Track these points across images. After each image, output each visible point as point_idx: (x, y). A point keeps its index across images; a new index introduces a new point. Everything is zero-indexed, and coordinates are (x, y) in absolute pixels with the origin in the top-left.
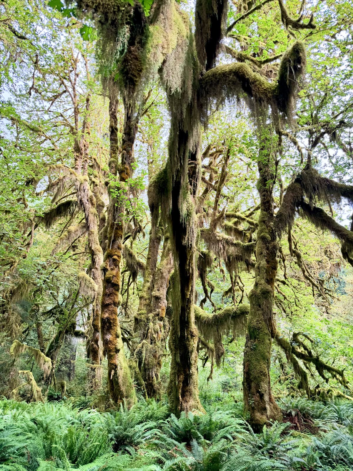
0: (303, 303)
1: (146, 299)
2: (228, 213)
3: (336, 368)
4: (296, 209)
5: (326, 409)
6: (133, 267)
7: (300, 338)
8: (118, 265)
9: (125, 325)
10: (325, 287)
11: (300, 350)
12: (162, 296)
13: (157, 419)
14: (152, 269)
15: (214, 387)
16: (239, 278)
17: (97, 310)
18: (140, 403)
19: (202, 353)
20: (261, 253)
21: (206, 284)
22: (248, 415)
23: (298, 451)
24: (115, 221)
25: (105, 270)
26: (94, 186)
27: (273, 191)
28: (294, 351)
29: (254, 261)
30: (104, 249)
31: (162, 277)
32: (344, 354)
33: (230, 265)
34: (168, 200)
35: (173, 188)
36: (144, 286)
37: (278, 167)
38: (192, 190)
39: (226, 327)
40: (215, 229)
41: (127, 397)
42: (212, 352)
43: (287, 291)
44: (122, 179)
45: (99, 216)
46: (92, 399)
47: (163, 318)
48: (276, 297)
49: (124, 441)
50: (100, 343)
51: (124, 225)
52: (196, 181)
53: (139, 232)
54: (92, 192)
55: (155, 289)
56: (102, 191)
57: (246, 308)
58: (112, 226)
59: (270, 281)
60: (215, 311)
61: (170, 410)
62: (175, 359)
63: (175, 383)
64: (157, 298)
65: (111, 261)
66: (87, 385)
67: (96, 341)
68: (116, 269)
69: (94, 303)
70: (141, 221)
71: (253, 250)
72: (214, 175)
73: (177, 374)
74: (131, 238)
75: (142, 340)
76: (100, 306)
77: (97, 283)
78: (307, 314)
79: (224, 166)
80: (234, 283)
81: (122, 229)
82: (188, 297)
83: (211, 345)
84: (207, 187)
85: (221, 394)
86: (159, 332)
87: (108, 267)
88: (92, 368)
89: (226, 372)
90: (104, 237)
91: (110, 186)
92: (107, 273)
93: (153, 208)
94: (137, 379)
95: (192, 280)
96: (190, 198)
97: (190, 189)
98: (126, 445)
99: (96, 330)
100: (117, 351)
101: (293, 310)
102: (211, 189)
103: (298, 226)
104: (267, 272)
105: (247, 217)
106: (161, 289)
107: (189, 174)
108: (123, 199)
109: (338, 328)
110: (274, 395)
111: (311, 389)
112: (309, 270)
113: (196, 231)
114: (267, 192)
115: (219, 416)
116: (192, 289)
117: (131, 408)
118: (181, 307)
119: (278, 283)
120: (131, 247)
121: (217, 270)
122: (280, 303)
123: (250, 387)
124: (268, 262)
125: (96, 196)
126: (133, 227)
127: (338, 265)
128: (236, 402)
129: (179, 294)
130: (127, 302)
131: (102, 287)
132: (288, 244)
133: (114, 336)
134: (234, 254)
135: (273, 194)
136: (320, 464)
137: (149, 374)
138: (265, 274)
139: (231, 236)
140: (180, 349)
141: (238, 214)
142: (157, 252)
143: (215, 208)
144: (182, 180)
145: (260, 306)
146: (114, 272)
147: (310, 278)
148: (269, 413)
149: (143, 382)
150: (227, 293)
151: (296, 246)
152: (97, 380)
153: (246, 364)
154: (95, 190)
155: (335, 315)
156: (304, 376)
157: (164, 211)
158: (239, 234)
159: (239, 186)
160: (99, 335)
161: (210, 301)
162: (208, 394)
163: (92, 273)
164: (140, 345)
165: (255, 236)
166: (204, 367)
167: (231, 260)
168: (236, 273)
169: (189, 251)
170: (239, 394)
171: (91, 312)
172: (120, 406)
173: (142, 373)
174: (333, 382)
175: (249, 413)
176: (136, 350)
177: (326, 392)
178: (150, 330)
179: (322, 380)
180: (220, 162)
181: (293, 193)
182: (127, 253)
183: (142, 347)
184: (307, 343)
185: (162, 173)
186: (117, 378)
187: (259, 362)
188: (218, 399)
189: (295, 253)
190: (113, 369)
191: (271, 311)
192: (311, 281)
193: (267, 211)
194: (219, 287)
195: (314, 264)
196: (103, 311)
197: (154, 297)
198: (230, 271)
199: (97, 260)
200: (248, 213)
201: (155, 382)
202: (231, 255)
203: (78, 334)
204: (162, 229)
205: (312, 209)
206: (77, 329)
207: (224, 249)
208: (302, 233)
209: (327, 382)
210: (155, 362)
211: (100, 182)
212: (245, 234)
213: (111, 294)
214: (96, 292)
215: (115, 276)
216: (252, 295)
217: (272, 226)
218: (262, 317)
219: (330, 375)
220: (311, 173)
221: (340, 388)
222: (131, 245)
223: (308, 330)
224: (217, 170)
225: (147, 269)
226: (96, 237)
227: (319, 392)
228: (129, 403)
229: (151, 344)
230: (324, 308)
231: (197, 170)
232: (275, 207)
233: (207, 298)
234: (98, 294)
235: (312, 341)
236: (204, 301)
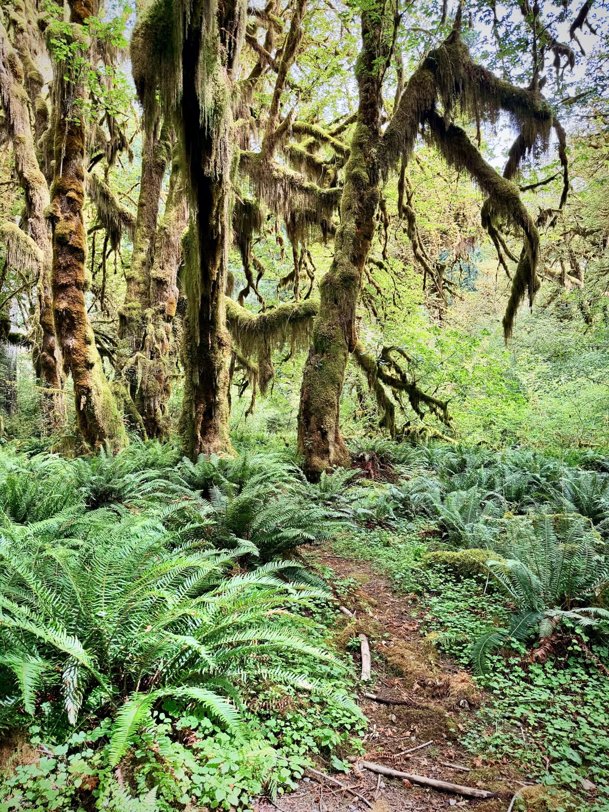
0: (406, 300)
1: (139, 283)
2: (298, 123)
3: (438, 399)
4: (420, 126)
5: (413, 452)
6: (112, 222)
7: (393, 355)
8: (79, 211)
9: (104, 328)
10: (444, 276)
11: (391, 373)
12: (168, 279)
13: (162, 466)
14: (149, 227)
15: (256, 425)
16: (309, 255)
17: (46, 297)
18: (133, 446)
19: (239, 376)
20: (350, 208)
21: (250, 263)
22: (302, 460)
23: (365, 502)
24: (66, 115)
25: (52, 219)
26: (16, 33)
27: (385, 85)
28: (380, 374)
29: (336, 224)
30: (49, 179)
31: (169, 244)
32: (453, 378)
33: (294, 229)
34: (174, 71)
35: (186, 43)
36: (134, 259)
37: (399, 30)
38: (226, 57)
39: (279, 336)
40: (272, 154)
41: (111, 437)
42: (255, 374)
43: (383, 279)
44: (77, 18)
45: (33, 104)
46: (51, 441)
47: (172, 317)
48: (365, 289)
49: (107, 496)
50: (58, 353)
51: (87, 128)
52: (235, 36)
53: (121, 150)
54: (14, 46)
55: (156, 265)
56: (35, 45)
57: (315, 306)
58: (61, 125)
59: (358, 259)
60: (263, 310)
61: (182, 453)
62: (191, 380)
63: (191, 416)
64: (161, 283)
65: (65, 202)
66: (41, 421)
67: (51, 351)
68: (76, 219)
69: (40, 285)
70: (123, 125)
71: (336, 202)
72: (275, 36)
73: (195, 402)
74: (104, 161)
75: (135, 352)
76: (50, 289)
77: (42, 246)
78: (408, 319)
79: (296, 16)
80: (298, 264)
81: (82, 136)
82: (215, 277)
83: (254, 364)
84: (260, 60)
85: (266, 435)
86: (166, 341)
87: (59, 214)
88: (46, 395)
89: (275, 403)
90: (47, 154)
91: (49, 32)
92: (58, 226)
93: (144, 87)
94: (127, 411)
95: (222, 246)
96: (220, 72)
97: (222, 53)
98: (111, 502)
99: (48, 332)
100: (90, 366)
101: (388, 312)
102: (268, 66)
103: (418, 163)
104: (355, 242)
105: (333, 135)
106: (167, 266)
107: (219, 14)
108: (81, 66)
109: (451, 342)
110: (342, 434)
111: (398, 427)
112: (424, 247)
113: (233, 151)
114: (373, 85)
115: (259, 460)
116: (221, 264)
117: (119, 453)
118: (202, 296)
119: (371, 265)
120: (106, 181)
121: (272, 238)
122: (369, 300)
123: (308, 423)
124: (358, 224)
125: (22, 57)
126: (108, 137)
127: (472, 240)
128: (287, 445)
129: (199, 271)
130: (104, 287)
131: (51, 254)
132: (397, 196)
133: (82, 341)
134: (303, 208)
135: (383, 91)
136: (394, 516)
137: (149, 405)
138: (352, 247)
139: (300, 170)
140: (199, 365)
141: (316, 127)
142: (158, 193)
143: (274, 111)
144: (204, 28)
145: (336, 302)
146: (72, 225)
147: (424, 258)
148: (332, 456)
149: (140, 417)
150: (285, 281)
151: (409, 199)
152: (57, 414)
153: (305, 390)
154: (18, 41)
155: (451, 322)
156: (390, 409)
157: (166, 97)
158: (316, 168)
159: (322, 67)
160: (54, 340)
161: (256, 293)
162: (245, 435)
163: (30, 227)
164: (132, 360)
165: (342, 175)
166: (240, 396)
167: (297, 219)
168: (304, 245)
169: (217, 189)
170: (292, 435)
171: (35, 301)
172: (99, 450)
173: (138, 403)
174: (430, 417)
175: (303, 457)
176: (125, 368)
177: (418, 431)
178: (148, 337)
179: (416, 415)
180: (288, 7)
181: (418, 91)
182: (98, 190)
183: (136, 363)
184: (402, 363)
185: (161, 5)
186: (93, 408)
187: (325, 387)
188: (262, 442)
189: (406, 213)
190: (84, 394)
191: (353, 310)
192: (424, 264)
193: (368, 124)
194: (273, 270)
195: (435, 236)
196: (55, 296)
197: (154, 279)
198: (293, 241)
199: (36, 199)
200: (335, 127)
201: (160, 416)
202: (297, 211)
203: (15, 339)
204: (167, 146)
205: (447, 128)
206: (13, 330)
207: (286, 198)
208: (423, 175)
209: (421, 418)
210: (159, 387)
211: (29, 22)
212: (326, 169)
213: (69, 266)
214: (41, 264)
215: (75, 233)
216: (325, 283)
217: (374, 156)
218: (337, 319)
219: (428, 408)
220: (457, 52)
221: (438, 426)
222: (106, 175)
223: (406, 342)
224: (282, 23)
225: (139, 225)
226: (30, 152)
227: (409, 431)
228: (115, 446)
229: (152, 358)
230: (437, 311)
231: (237, 9)
232: (384, 120)
233: (251, 289)
234: (46, 268)
235: (409, 360)
236: (245, 293)
